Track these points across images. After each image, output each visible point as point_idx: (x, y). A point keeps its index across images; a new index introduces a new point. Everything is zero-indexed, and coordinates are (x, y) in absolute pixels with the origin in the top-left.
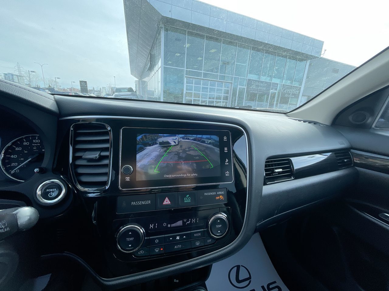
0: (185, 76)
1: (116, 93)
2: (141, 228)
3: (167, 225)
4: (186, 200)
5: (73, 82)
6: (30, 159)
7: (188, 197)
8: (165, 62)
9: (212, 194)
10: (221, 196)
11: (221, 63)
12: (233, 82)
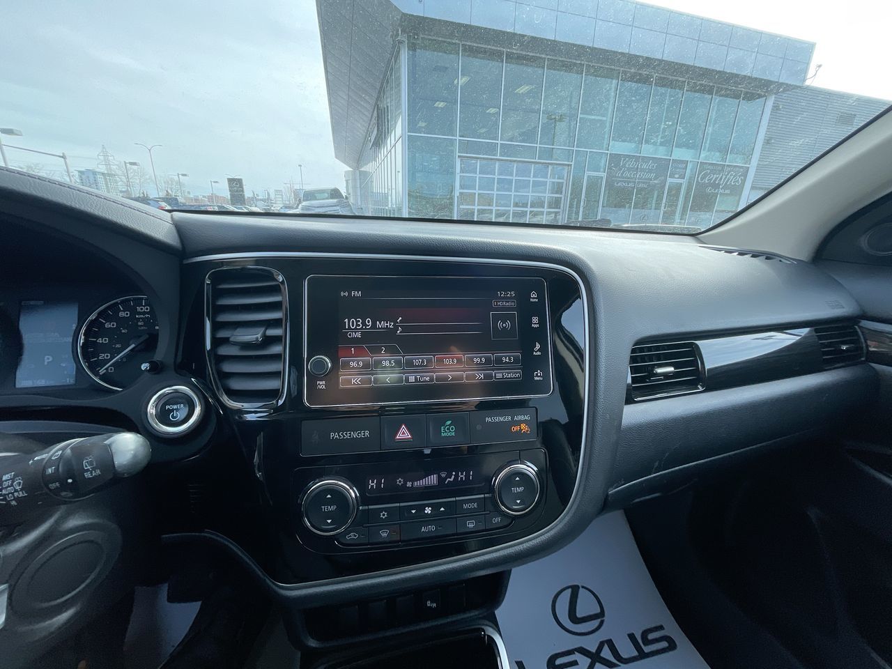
0: (458, 154)
1: (304, 203)
2: (351, 488)
3: (405, 483)
4: (446, 432)
5: (214, 182)
6: (133, 346)
7: (450, 425)
8: (412, 125)
9: (502, 419)
10: (523, 424)
11: (543, 119)
12: (573, 163)
